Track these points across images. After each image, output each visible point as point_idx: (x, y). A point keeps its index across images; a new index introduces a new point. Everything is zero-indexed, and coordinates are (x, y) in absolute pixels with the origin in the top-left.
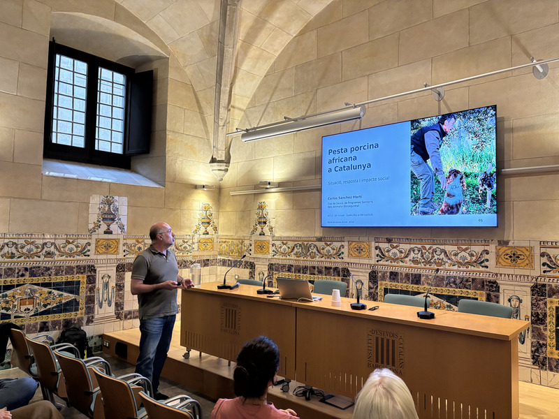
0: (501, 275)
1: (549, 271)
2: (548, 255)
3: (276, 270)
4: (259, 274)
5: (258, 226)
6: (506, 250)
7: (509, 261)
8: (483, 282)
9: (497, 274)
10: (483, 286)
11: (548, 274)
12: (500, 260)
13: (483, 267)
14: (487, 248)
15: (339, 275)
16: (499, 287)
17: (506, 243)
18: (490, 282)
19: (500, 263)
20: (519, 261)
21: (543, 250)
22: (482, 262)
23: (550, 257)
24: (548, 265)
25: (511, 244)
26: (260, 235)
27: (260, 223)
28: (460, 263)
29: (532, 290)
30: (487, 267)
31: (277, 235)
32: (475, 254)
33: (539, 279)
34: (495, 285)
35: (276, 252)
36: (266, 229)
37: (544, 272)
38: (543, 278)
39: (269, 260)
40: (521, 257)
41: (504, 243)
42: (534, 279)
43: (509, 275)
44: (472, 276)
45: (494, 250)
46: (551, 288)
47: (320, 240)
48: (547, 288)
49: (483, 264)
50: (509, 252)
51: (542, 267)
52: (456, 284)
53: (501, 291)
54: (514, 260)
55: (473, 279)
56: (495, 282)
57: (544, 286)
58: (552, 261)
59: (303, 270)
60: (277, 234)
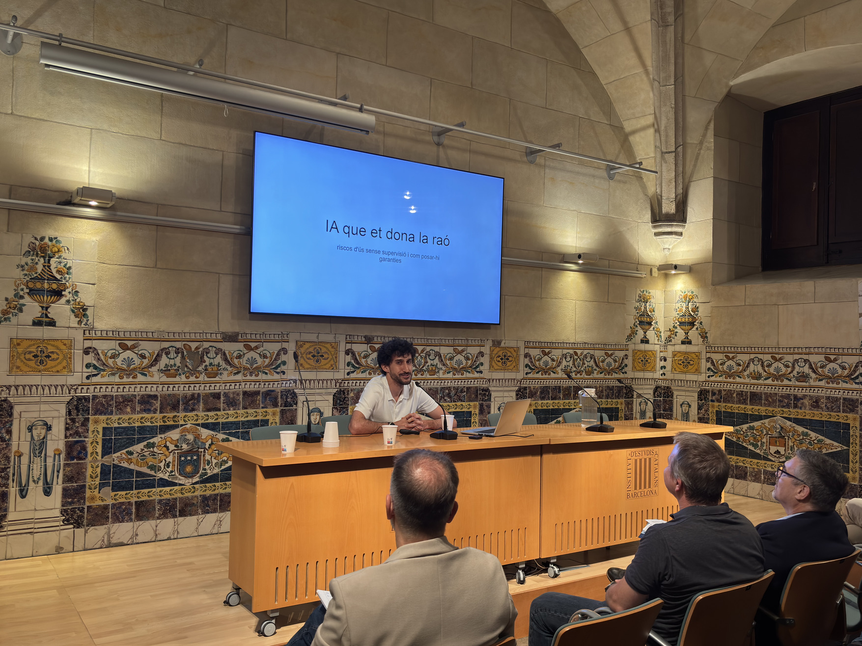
0: (493, 380)
1: (530, 373)
2: (530, 356)
3: (98, 412)
4: (30, 429)
5: (27, 300)
6: (498, 352)
7: (500, 364)
8: (477, 391)
9: (489, 380)
10: (477, 396)
11: (529, 376)
12: (493, 364)
13: (477, 372)
14: (483, 349)
15: (275, 405)
16: (491, 395)
17: (499, 343)
18: (483, 390)
19: (493, 367)
20: (509, 364)
21: (527, 351)
22: (477, 367)
23: (531, 358)
24: (529, 366)
25: (502, 345)
26: (37, 323)
27: (32, 292)
28: (455, 369)
29: (517, 395)
30: (481, 372)
31: (100, 325)
32: (470, 357)
33: (522, 383)
34: (487, 393)
35: (97, 369)
36: (60, 310)
37: (527, 374)
38: (525, 381)
39: (71, 388)
40: (510, 359)
41: (497, 343)
42: (519, 382)
43: (499, 380)
44: (467, 384)
45: (488, 352)
46: (530, 391)
47: (232, 338)
48: (528, 391)
49: (478, 369)
50: (500, 353)
51: (525, 369)
52: (450, 397)
53: (492, 399)
54: (505, 363)
55: (468, 388)
56: (487, 390)
57: (525, 388)
58: (532, 362)
59: (186, 403)
60: (103, 322)
